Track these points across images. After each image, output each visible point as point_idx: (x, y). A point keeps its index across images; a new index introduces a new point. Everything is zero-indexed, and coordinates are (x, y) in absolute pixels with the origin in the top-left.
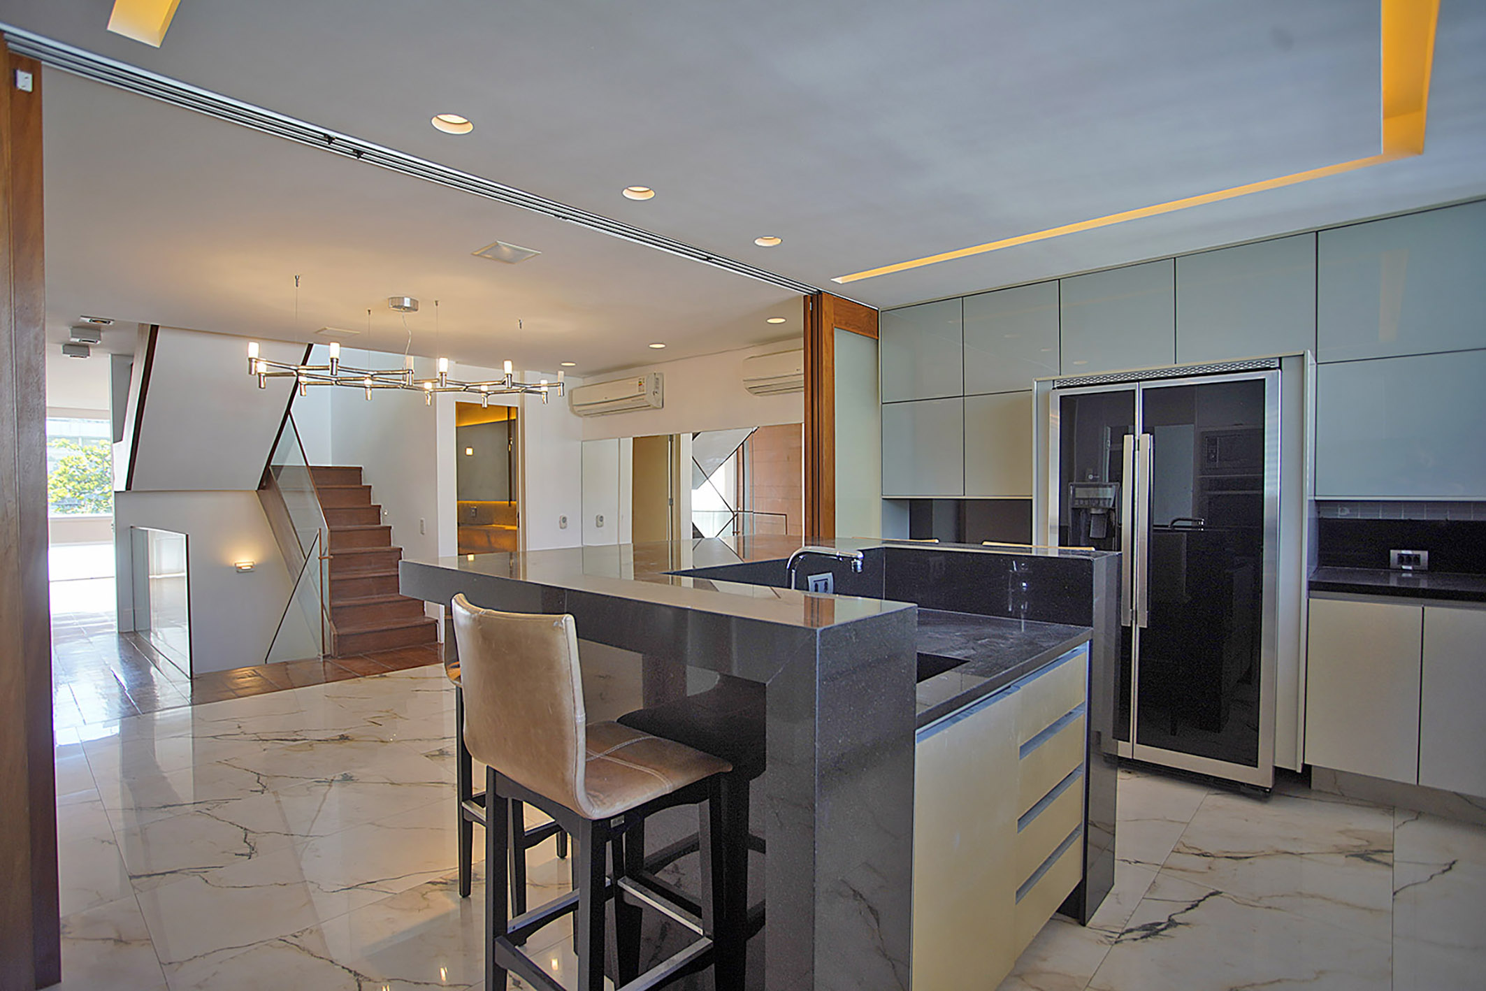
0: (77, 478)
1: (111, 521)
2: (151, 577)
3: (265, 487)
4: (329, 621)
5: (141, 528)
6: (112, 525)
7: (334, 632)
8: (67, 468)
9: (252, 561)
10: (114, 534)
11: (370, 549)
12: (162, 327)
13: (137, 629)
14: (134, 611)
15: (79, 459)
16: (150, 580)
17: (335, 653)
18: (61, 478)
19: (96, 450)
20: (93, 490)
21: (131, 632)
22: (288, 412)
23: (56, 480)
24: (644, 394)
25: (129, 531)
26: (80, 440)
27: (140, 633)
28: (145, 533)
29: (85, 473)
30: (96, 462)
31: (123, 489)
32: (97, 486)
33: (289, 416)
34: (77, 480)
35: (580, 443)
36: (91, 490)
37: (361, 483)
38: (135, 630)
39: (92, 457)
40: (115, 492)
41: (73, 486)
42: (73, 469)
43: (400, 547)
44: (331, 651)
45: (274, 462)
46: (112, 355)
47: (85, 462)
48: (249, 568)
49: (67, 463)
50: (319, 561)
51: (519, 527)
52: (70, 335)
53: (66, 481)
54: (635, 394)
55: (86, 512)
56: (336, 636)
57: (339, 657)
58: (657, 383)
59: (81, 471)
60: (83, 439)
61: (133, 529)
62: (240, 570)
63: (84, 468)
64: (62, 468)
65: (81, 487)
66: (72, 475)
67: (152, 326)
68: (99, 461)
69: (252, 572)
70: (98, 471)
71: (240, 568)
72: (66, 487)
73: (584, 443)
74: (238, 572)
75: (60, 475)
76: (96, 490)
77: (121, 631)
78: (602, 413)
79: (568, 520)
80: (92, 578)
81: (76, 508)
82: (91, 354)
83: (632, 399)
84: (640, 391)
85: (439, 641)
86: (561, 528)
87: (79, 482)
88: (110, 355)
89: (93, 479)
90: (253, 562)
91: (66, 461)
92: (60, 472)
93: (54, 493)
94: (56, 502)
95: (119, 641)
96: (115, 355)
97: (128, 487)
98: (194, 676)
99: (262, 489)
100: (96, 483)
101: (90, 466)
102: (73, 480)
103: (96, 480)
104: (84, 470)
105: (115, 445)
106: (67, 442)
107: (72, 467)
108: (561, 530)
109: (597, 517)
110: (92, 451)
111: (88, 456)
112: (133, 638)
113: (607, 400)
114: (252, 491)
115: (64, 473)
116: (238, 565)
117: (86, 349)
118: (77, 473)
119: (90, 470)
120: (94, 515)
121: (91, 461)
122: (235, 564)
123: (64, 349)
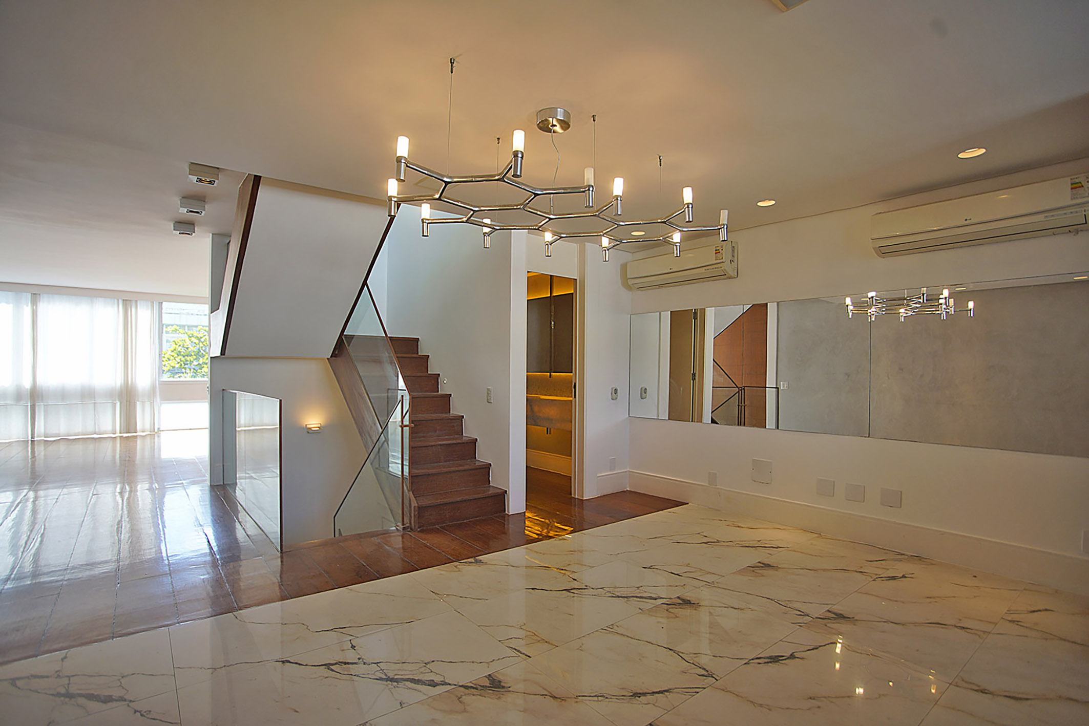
0: (182, 353)
1: (207, 384)
2: (237, 429)
3: (336, 354)
4: (409, 491)
5: (231, 391)
6: (208, 388)
7: (414, 504)
8: (177, 346)
9: (320, 422)
10: (209, 396)
11: (434, 416)
12: (264, 177)
13: (225, 483)
14: (223, 466)
15: (184, 341)
16: (237, 432)
17: (415, 526)
18: (173, 354)
19: (195, 334)
20: (193, 362)
21: (220, 485)
22: (365, 283)
23: (170, 355)
24: (723, 262)
25: (222, 392)
26: (186, 327)
27: (227, 486)
28: (234, 395)
29: (187, 350)
30: (195, 343)
31: (218, 354)
32: (195, 359)
33: (366, 287)
34: (183, 355)
35: (629, 316)
36: (191, 362)
37: (418, 353)
38: (223, 483)
39: (193, 339)
40: (211, 358)
41: (180, 359)
42: (180, 347)
43: (462, 415)
44: (410, 523)
45: (347, 332)
46: (213, 234)
47: (188, 342)
48: (318, 429)
49: (177, 343)
50: (400, 428)
51: (575, 397)
52: (179, 206)
53: (176, 355)
54: (710, 263)
55: (187, 377)
56: (416, 508)
57: (419, 530)
58: (733, 251)
59: (186, 349)
60: (188, 326)
61: (224, 391)
62: (310, 431)
63: (187, 346)
64: (174, 346)
65: (185, 360)
66: (180, 352)
67: (255, 176)
68: (197, 342)
69: (319, 433)
70: (195, 349)
71: (310, 428)
72: (175, 359)
73: (632, 316)
74: (308, 432)
75: (172, 351)
76: (194, 362)
77: (212, 484)
78: (661, 286)
79: (618, 392)
80: (190, 429)
81: (182, 375)
82: (196, 232)
83: (705, 268)
84: (716, 260)
85: (506, 512)
86: (612, 399)
87: (184, 357)
88: (211, 235)
89: (193, 354)
90: (320, 424)
91: (176, 342)
92: (173, 350)
93: (168, 364)
94: (169, 370)
95: (211, 495)
96: (215, 234)
97: (223, 352)
98: (284, 551)
99: (335, 357)
100: (195, 357)
101: (192, 346)
102: (181, 355)
103: (194, 355)
104: (187, 348)
105: (212, 315)
106: (178, 328)
107: (180, 346)
108: (612, 401)
109: (641, 389)
110: (192, 334)
111: (190, 339)
112: (222, 492)
113: (671, 271)
114: (323, 359)
115: (175, 350)
116: (308, 426)
117: (193, 226)
118: (183, 350)
119: (191, 348)
120: (193, 379)
121: (192, 342)
122: (306, 425)
123: (174, 227)
